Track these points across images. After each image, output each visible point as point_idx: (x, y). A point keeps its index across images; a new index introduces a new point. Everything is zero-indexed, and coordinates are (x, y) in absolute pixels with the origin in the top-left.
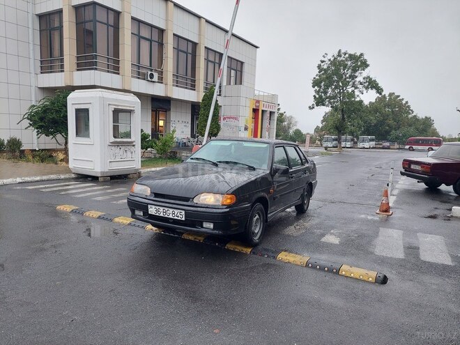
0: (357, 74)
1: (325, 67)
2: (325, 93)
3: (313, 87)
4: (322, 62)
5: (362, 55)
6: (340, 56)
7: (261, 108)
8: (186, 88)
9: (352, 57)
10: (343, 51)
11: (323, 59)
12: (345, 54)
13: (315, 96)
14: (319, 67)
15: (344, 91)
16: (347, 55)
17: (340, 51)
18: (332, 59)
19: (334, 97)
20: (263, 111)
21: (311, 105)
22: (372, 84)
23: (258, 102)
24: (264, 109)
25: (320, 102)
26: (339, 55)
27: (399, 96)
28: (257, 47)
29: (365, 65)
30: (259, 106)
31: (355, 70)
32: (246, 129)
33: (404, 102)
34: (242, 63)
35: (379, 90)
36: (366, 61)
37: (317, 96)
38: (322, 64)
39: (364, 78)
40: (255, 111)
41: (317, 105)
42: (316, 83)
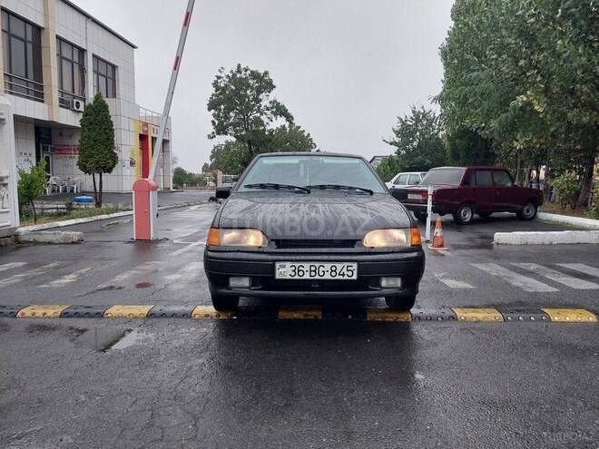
0: (261, 96)
1: (222, 85)
2: (227, 118)
3: (209, 110)
4: (219, 78)
5: (266, 73)
6: (241, 73)
7: (151, 134)
8: (28, 98)
9: (255, 75)
10: (242, 67)
11: (219, 74)
12: (246, 70)
13: (213, 122)
14: (215, 84)
15: (248, 117)
16: (248, 72)
17: (239, 66)
18: (231, 75)
19: (239, 124)
20: (153, 138)
21: (210, 133)
22: (280, 110)
23: (145, 124)
24: (155, 136)
25: (221, 129)
26: (239, 71)
27: (299, 127)
28: (134, 47)
29: (270, 86)
30: (147, 131)
31: (259, 92)
32: (132, 164)
33: (306, 134)
34: (114, 67)
35: (289, 118)
36: (271, 81)
37: (217, 122)
38: (219, 81)
39: (270, 102)
40: (143, 138)
41: (219, 134)
42: (213, 105)
